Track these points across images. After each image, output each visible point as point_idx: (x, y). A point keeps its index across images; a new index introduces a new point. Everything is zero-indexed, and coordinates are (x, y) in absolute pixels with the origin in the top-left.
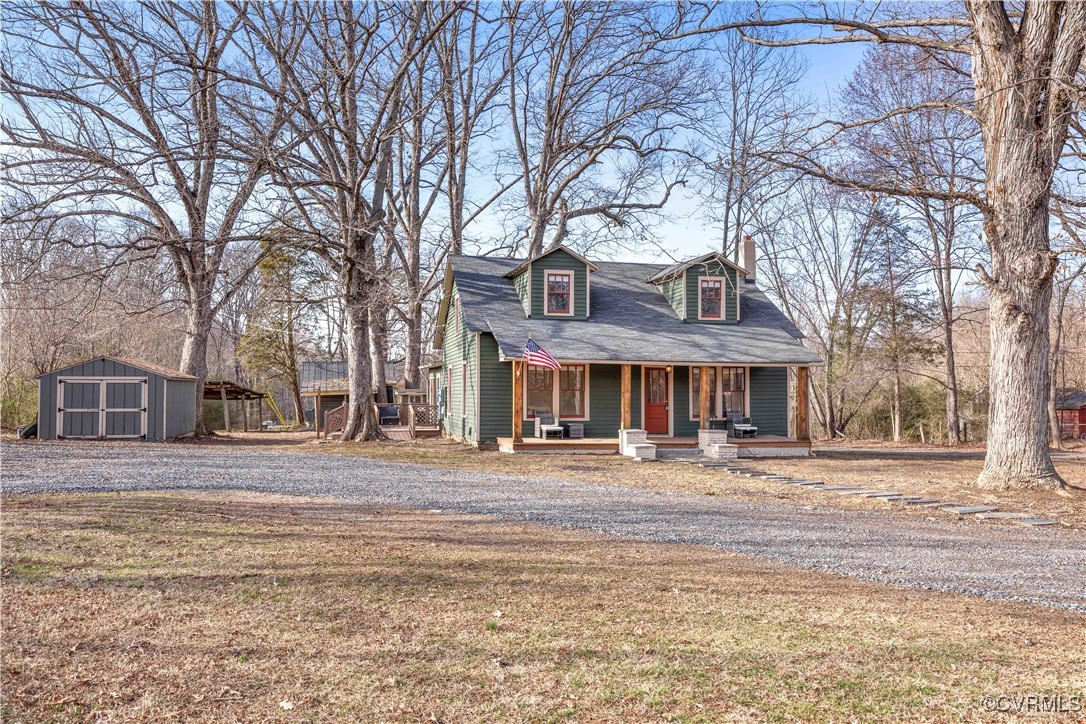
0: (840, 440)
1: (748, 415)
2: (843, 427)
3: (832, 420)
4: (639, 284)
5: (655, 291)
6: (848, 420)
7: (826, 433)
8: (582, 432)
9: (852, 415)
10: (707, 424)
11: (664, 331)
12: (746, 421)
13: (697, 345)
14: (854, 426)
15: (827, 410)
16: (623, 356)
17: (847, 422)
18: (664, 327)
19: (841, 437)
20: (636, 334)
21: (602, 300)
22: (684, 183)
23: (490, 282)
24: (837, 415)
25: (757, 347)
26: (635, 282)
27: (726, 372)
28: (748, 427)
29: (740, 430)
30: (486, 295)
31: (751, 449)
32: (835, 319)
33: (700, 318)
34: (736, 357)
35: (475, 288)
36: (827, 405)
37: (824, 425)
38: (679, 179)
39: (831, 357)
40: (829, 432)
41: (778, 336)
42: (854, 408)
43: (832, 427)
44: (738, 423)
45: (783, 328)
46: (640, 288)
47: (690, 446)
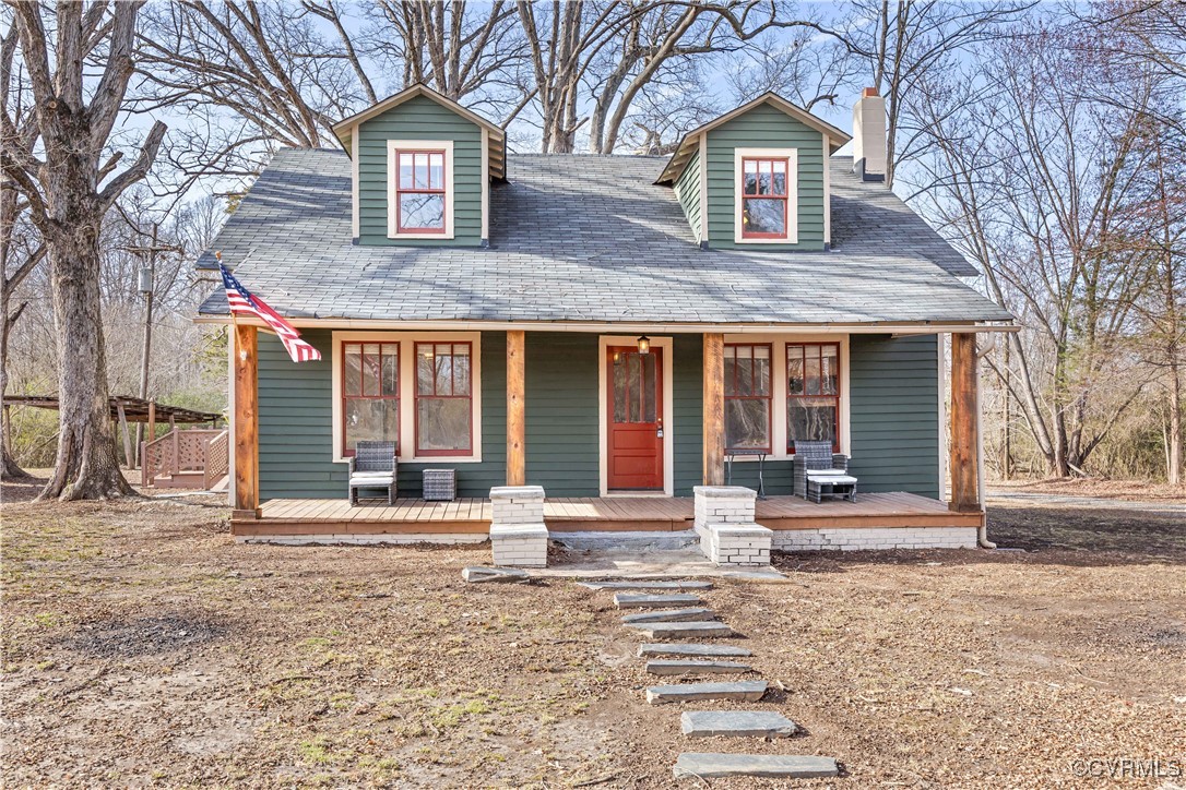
0: (1075, 479)
1: (846, 450)
2: (1082, 459)
3: (1064, 449)
4: (639, 186)
5: (668, 198)
6: (1090, 448)
7: (1054, 468)
8: (451, 489)
9: (1096, 441)
10: (718, 473)
11: (646, 263)
12: (837, 463)
13: (708, 290)
14: (1099, 458)
15: (1057, 434)
16: (505, 312)
17: (1088, 451)
18: (649, 257)
19: (1078, 475)
20: (575, 269)
21: (541, 212)
22: (831, 98)
23: (325, 186)
24: (1072, 440)
25: (855, 291)
26: (631, 184)
27: (795, 353)
28: (838, 477)
29: (815, 484)
30: (295, 207)
31: (829, 533)
32: (1068, 289)
33: (738, 238)
34: (793, 311)
35: (281, 195)
36: (1056, 426)
37: (1051, 456)
38: (823, 93)
39: (1062, 350)
40: (1059, 467)
41: (910, 271)
42: (1100, 429)
43: (1063, 460)
44: (821, 466)
45: (929, 257)
46: (636, 192)
47: (673, 525)
